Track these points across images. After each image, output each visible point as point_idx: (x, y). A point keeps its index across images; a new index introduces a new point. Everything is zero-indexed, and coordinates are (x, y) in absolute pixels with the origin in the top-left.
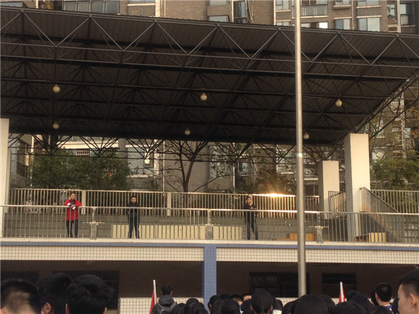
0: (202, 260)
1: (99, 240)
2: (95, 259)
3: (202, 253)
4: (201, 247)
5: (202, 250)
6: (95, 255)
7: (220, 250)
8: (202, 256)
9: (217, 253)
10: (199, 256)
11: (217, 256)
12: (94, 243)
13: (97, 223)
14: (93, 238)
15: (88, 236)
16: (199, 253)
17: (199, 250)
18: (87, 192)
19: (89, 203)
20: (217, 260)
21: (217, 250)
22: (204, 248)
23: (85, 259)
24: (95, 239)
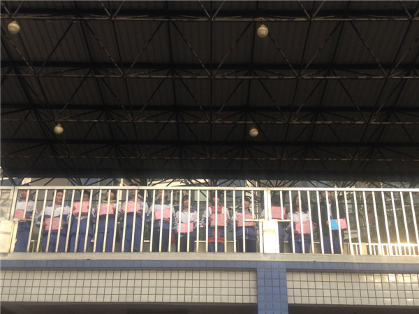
0: (253, 300)
3: (253, 284)
5: (252, 276)
7: (297, 277)
8: (253, 292)
9: (289, 284)
10: (246, 292)
11: (290, 292)
16: (246, 284)
17: (247, 276)
20: (291, 301)
21: (289, 276)
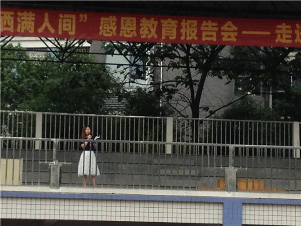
1: (63, 190)
2: (57, 218)
3: (220, 212)
4: (218, 203)
5: (221, 207)
6: (57, 213)
7: (248, 208)
8: (221, 217)
9: (244, 212)
10: (216, 217)
11: (244, 217)
12: (55, 194)
13: (60, 164)
14: (54, 186)
15: (47, 183)
16: (216, 212)
17: (216, 207)
18: (44, 116)
19: (47, 133)
20: (244, 223)
21: (244, 208)
22: (223, 203)
23: (42, 218)
24: (58, 188)
